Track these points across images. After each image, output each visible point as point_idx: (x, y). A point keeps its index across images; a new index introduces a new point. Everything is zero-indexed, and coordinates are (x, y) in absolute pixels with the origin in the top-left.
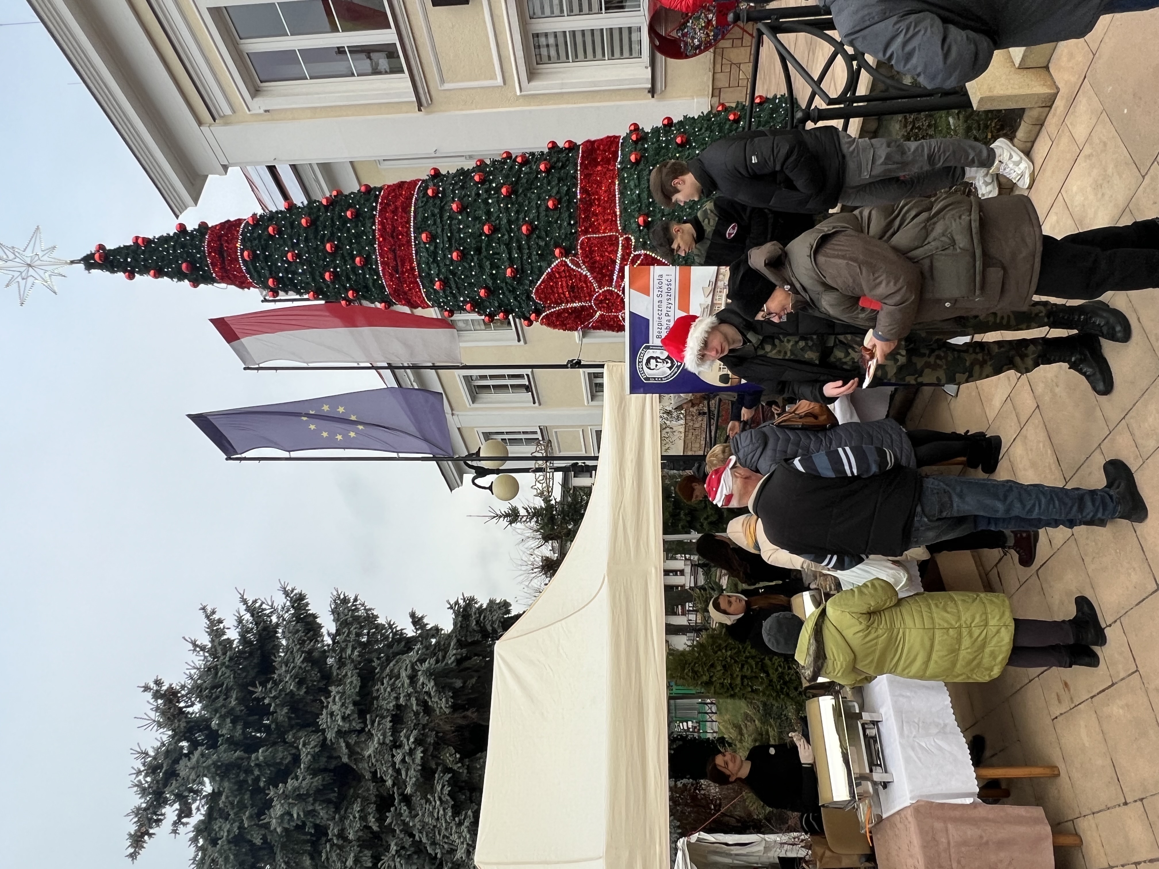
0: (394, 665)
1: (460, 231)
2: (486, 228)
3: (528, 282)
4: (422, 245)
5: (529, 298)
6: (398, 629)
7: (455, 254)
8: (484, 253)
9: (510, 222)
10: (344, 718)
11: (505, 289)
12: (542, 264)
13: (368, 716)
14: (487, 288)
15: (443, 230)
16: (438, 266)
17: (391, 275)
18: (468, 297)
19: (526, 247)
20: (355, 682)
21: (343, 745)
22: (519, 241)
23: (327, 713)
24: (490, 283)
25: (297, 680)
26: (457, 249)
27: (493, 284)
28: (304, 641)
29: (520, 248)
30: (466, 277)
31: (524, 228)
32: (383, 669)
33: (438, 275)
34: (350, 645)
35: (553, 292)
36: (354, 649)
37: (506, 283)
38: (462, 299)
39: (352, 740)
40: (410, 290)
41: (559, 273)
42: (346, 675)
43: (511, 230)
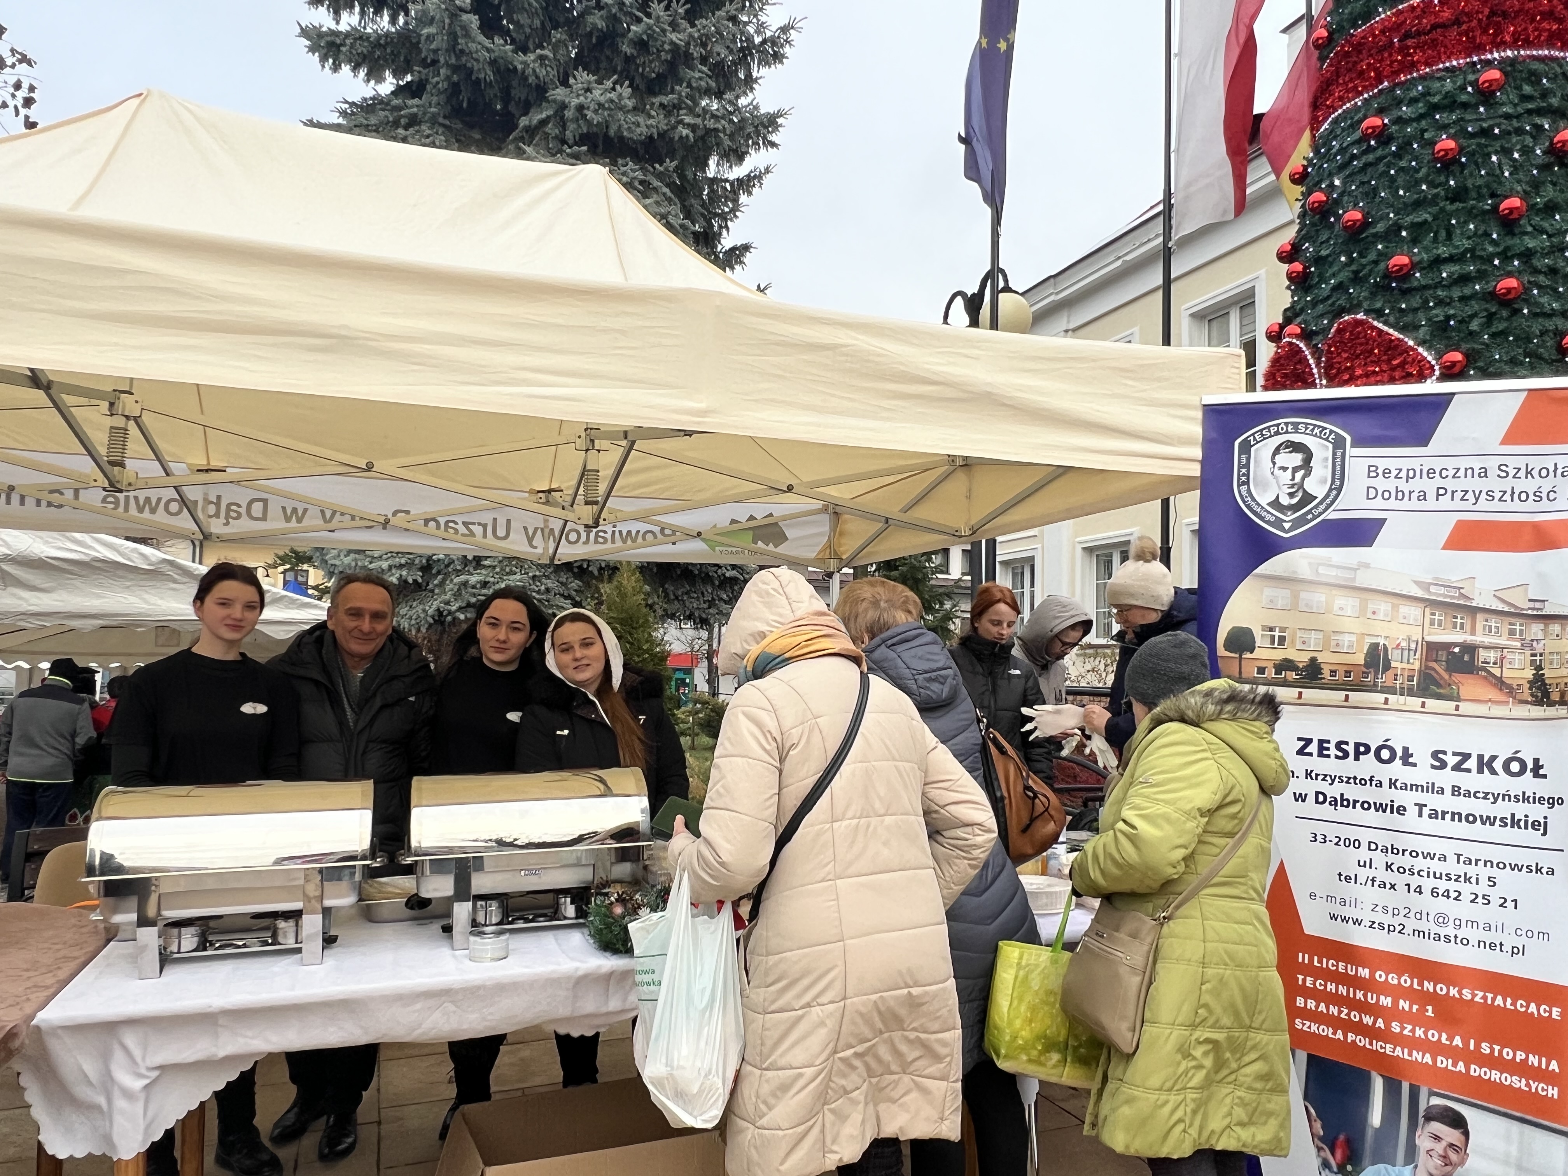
0: (664, 194)
1: (1506, 152)
2: (1515, 202)
3: (1378, 305)
4: (1471, 77)
5: (1342, 311)
6: (729, 223)
7: (1451, 144)
8: (1450, 207)
9: (1527, 255)
10: (581, 108)
11: (1364, 261)
12: (1422, 331)
13: (585, 148)
14: (1365, 225)
15: (1508, 117)
16: (1421, 117)
17: (1395, 28)
18: (1341, 195)
19: (1467, 291)
20: (638, 130)
21: (544, 116)
22: (1481, 276)
23: (589, 82)
24: (1380, 227)
25: (645, 37)
26: (1461, 150)
27: (1375, 235)
28: (704, 45)
29: (1464, 279)
30: (1393, 179)
31: (1512, 283)
32: (659, 176)
33: (1399, 121)
34: (699, 121)
35: (1358, 357)
36: (693, 128)
37: (1376, 263)
38: (1337, 182)
39: (552, 129)
40: (1361, 73)
41: (1402, 365)
42: (650, 117)
43: (1506, 257)
